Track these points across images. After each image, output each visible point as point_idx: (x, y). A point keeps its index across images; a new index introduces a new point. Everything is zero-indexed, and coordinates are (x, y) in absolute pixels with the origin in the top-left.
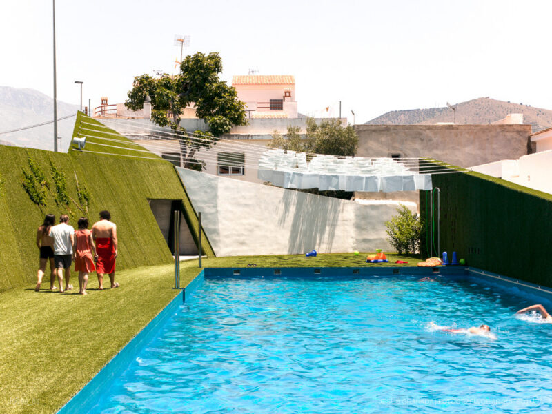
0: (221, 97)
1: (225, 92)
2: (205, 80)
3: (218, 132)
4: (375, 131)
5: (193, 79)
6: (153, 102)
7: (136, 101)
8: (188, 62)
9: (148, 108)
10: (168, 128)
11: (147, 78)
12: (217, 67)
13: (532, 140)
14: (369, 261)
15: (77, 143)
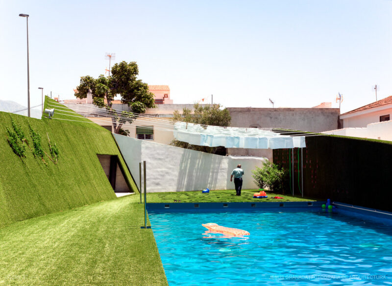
0: (139, 90)
1: (139, 86)
2: (128, 79)
3: (137, 111)
4: (241, 112)
5: (120, 79)
6: (93, 93)
7: (82, 92)
8: (116, 67)
9: (90, 96)
10: (104, 109)
11: (89, 78)
12: (135, 71)
13: (341, 118)
14: (255, 197)
15: (47, 113)
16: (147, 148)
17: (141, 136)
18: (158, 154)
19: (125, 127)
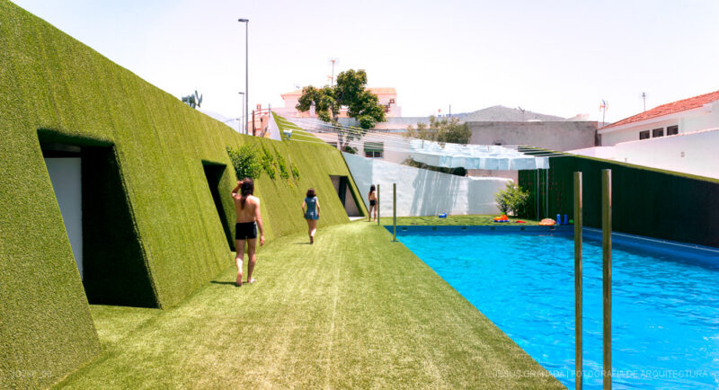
0: (367, 102)
1: (369, 97)
2: (356, 89)
3: (366, 126)
4: (482, 126)
5: (347, 89)
6: (317, 105)
7: (304, 105)
8: (343, 76)
9: (312, 109)
10: (330, 124)
11: (311, 88)
12: (364, 80)
13: (599, 132)
14: (496, 221)
15: (285, 134)
16: (379, 168)
17: (369, 154)
18: (391, 174)
19: (353, 144)
